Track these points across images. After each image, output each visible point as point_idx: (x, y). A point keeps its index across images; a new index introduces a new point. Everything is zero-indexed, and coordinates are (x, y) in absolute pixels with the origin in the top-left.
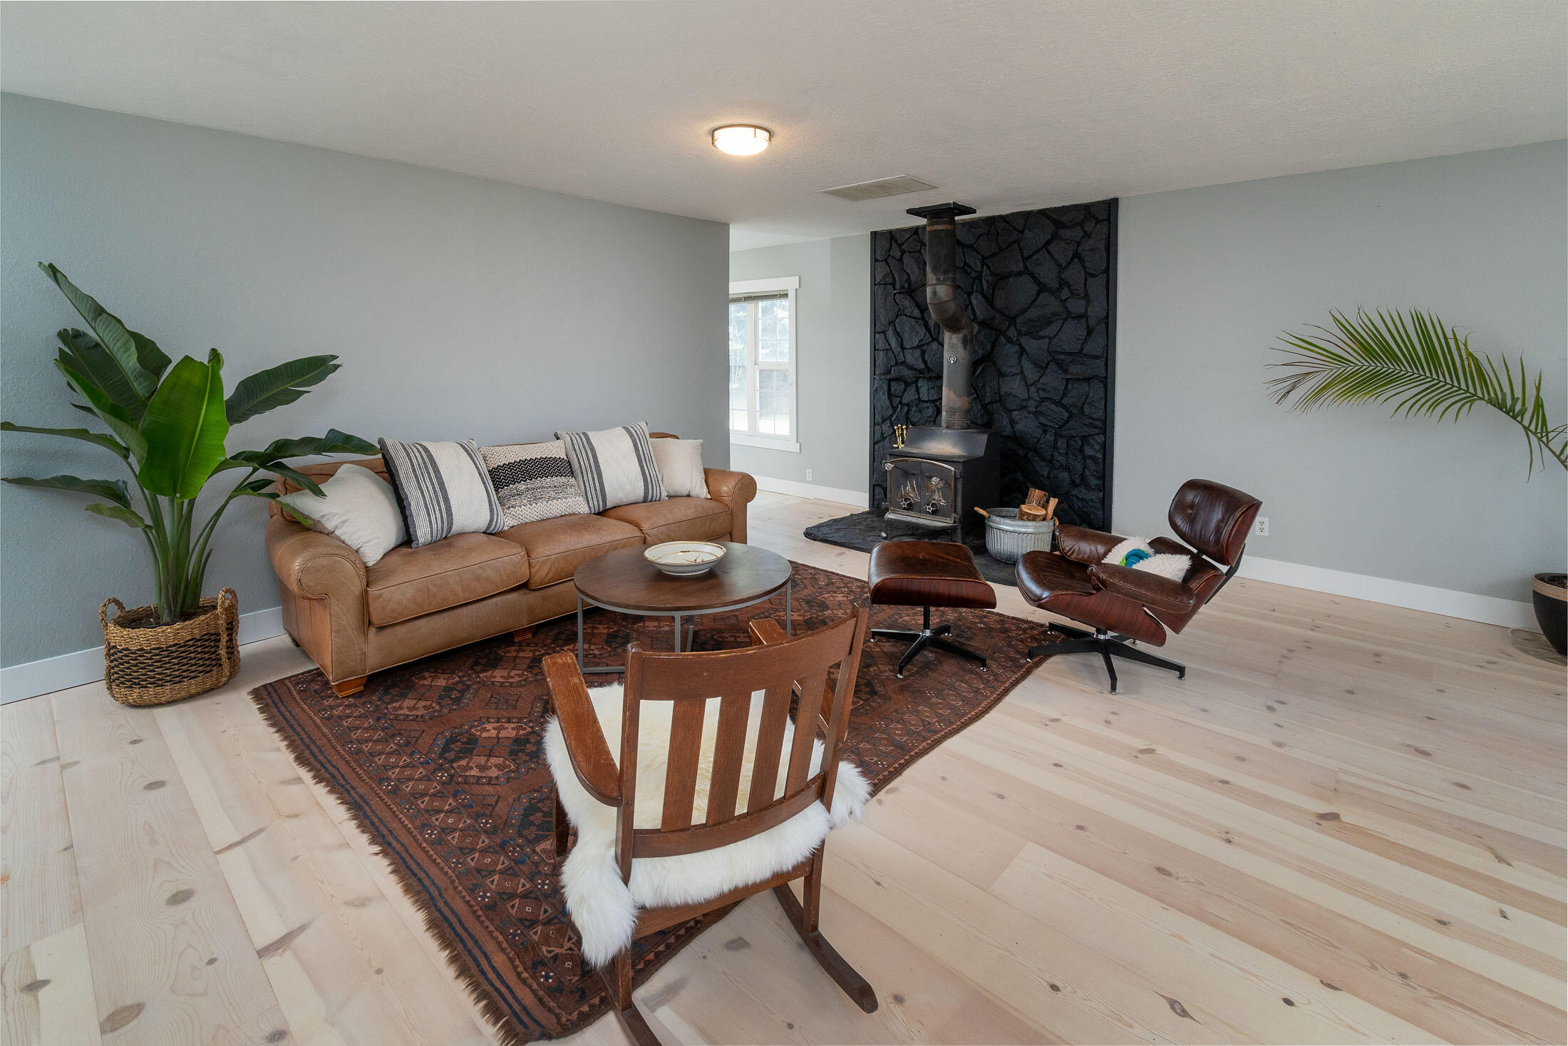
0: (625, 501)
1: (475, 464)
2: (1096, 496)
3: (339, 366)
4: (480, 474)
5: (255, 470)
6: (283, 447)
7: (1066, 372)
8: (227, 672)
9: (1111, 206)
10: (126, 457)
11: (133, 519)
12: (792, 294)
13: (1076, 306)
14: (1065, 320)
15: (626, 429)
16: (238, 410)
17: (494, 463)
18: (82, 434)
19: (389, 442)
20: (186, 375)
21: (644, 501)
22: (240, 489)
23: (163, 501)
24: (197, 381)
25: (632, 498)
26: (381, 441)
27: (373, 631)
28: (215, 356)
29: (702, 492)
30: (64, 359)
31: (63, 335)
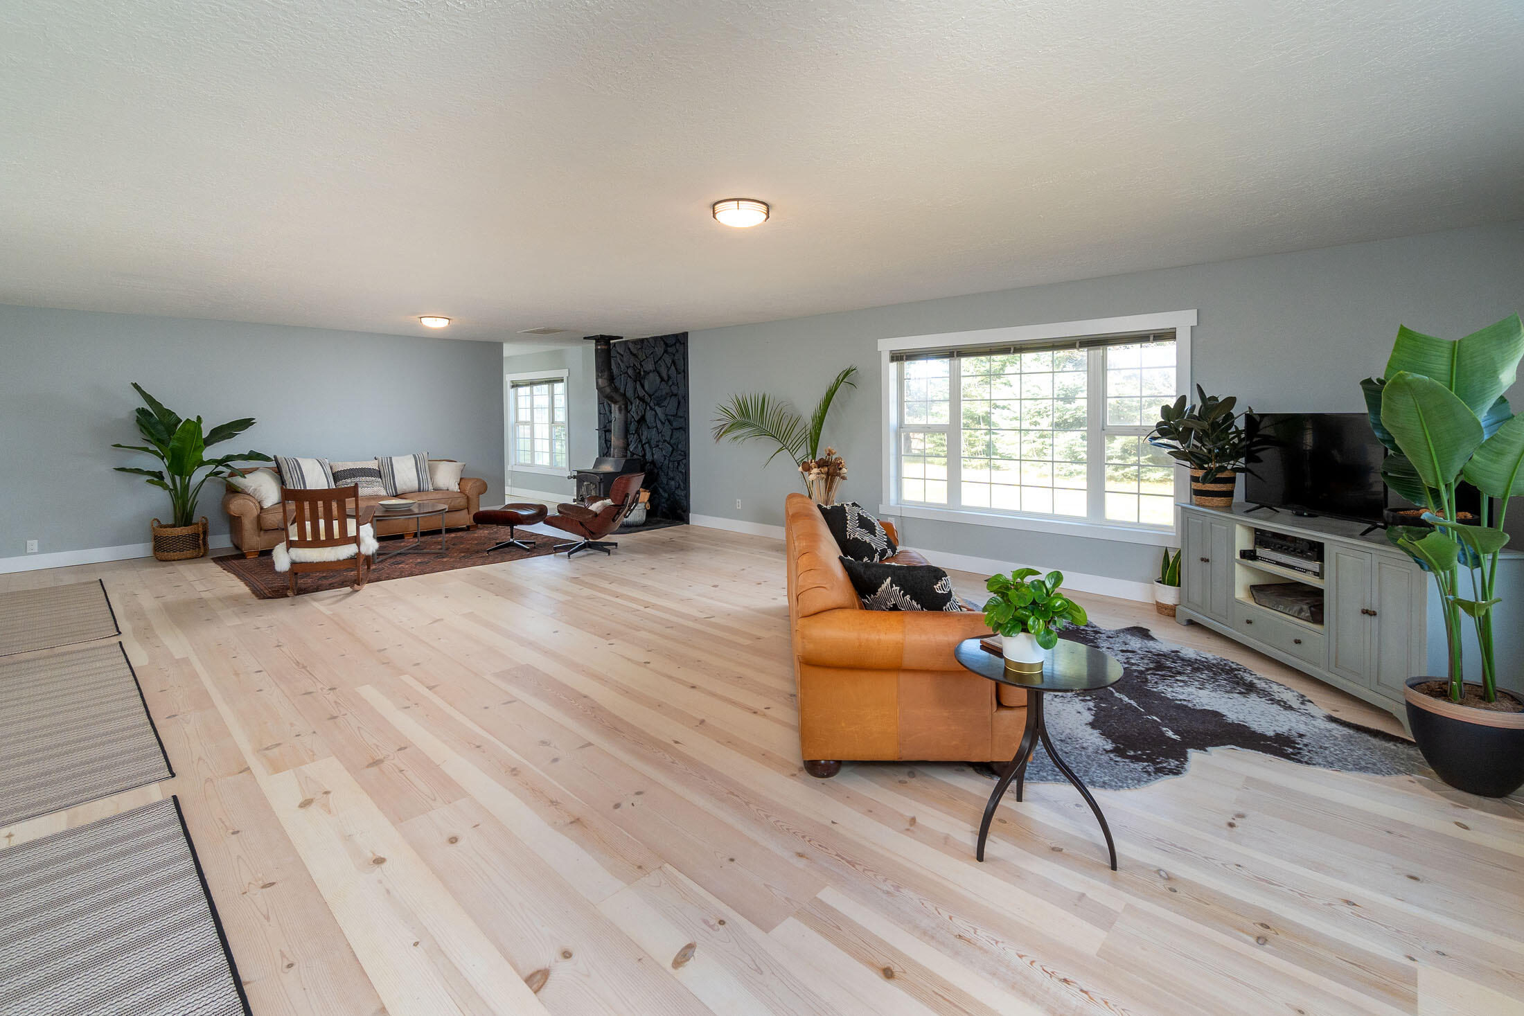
0: (408, 490)
1: (323, 468)
2: (683, 493)
3: (254, 423)
4: (325, 473)
5: (217, 467)
6: (230, 458)
7: (672, 425)
8: (202, 551)
9: (685, 335)
10: (163, 459)
11: (165, 487)
12: (565, 380)
13: (674, 389)
14: (671, 397)
15: (414, 456)
16: (208, 442)
17: (335, 470)
18: (146, 450)
19: (278, 457)
20: (188, 426)
21: (419, 491)
22: (211, 474)
23: (177, 478)
24: (192, 428)
25: (411, 489)
26: (275, 457)
27: (262, 532)
28: (199, 418)
29: (456, 488)
30: (138, 420)
31: (138, 410)
